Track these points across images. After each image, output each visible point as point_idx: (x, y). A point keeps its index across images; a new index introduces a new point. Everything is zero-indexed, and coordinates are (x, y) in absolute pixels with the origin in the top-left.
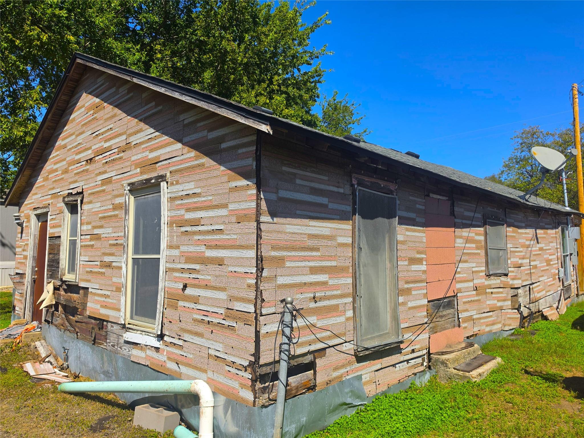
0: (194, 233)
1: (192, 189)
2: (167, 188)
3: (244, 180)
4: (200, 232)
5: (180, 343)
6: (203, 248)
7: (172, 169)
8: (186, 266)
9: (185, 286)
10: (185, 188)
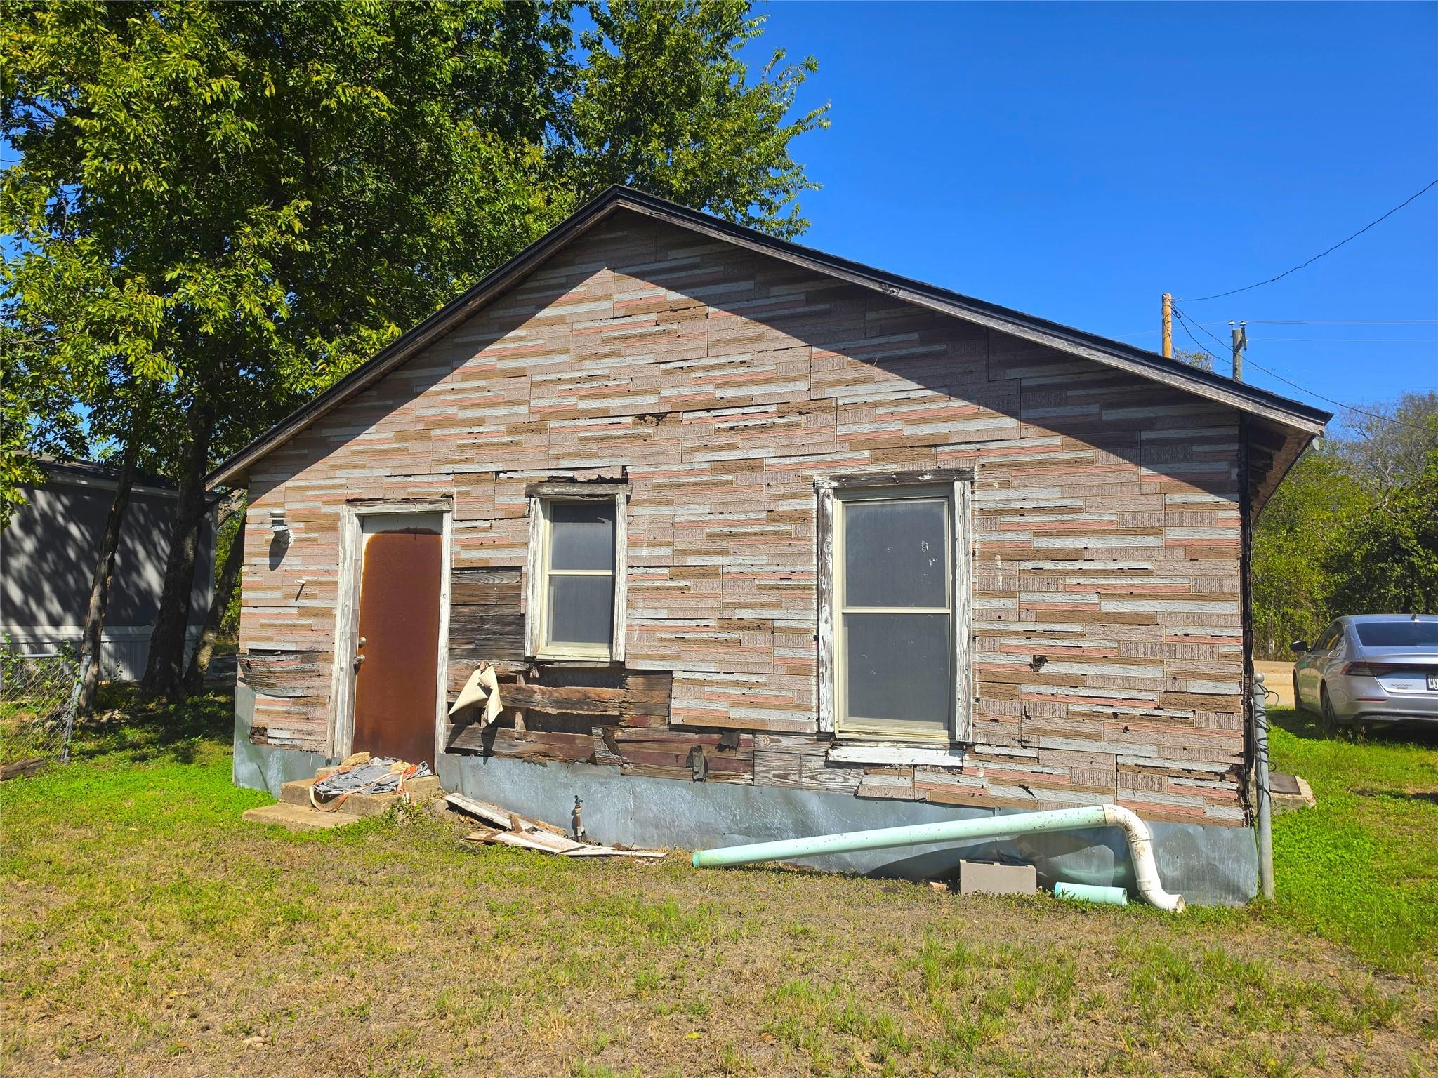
0: (1066, 573)
1: (1056, 498)
2: (973, 492)
3: (1207, 494)
4: (1081, 572)
5: (1031, 753)
6: (1094, 598)
7: (984, 460)
8: (1041, 627)
9: (1040, 661)
10: (1030, 496)
